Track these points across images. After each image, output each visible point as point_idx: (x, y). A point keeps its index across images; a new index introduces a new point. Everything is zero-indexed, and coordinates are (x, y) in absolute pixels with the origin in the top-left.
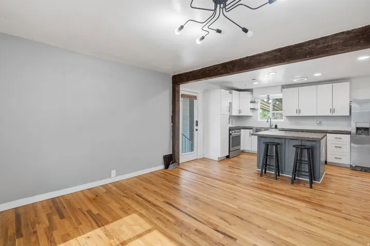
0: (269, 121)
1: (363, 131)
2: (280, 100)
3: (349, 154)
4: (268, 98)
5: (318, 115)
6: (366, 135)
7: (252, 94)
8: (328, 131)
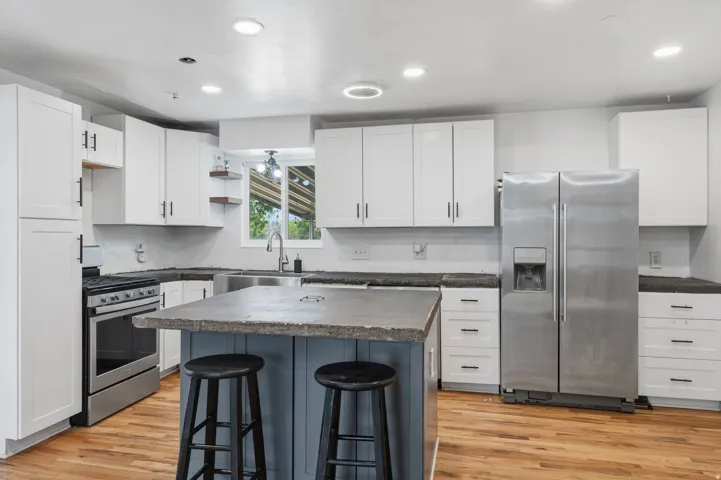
0: (276, 244)
1: (530, 274)
2: (308, 172)
3: (497, 351)
4: (272, 162)
5: (417, 225)
6: (536, 287)
7: (217, 143)
8: (442, 275)
